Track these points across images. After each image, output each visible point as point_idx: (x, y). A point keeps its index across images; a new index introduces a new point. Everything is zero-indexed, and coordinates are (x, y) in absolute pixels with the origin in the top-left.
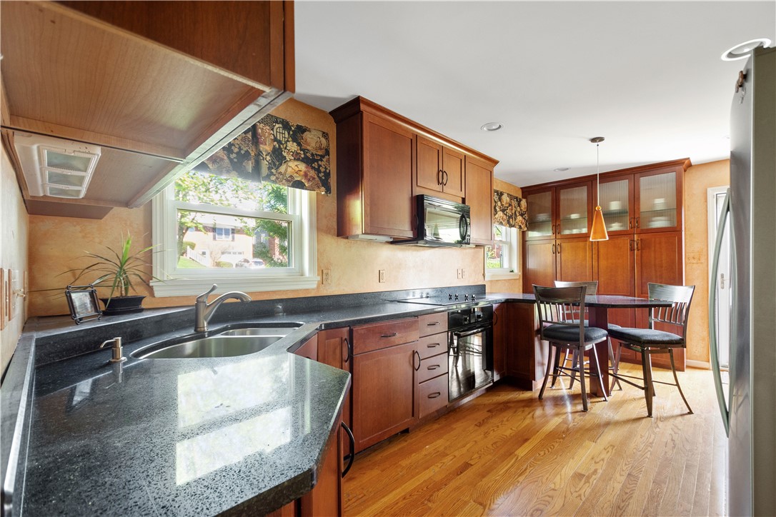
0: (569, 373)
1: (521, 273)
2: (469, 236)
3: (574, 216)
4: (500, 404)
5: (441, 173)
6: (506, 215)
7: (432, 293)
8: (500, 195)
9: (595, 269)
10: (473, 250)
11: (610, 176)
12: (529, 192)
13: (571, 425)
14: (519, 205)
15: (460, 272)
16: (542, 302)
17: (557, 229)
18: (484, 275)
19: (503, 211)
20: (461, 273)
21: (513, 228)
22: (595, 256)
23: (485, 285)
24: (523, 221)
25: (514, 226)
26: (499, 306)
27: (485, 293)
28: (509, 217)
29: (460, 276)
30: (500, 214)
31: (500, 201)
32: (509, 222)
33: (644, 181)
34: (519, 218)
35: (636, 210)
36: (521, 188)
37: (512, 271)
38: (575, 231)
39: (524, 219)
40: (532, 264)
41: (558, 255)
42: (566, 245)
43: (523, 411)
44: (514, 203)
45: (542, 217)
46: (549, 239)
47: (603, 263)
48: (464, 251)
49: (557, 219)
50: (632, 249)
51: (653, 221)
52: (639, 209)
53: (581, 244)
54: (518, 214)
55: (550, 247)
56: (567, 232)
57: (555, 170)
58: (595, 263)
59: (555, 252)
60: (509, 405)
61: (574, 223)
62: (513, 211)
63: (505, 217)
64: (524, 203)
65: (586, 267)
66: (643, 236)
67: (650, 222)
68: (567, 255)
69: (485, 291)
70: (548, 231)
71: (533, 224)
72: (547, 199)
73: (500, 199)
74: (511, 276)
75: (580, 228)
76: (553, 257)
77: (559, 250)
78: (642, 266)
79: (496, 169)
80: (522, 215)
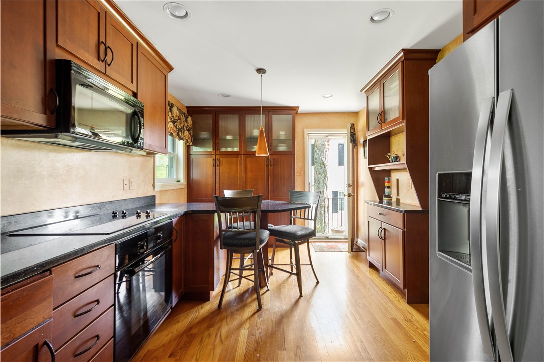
0: (238, 272)
1: (186, 184)
2: (142, 139)
3: (229, 137)
4: (181, 335)
5: (102, 47)
6: (176, 127)
7: (83, 212)
8: (172, 106)
9: (244, 180)
10: (142, 159)
11: (254, 111)
12: (194, 112)
13: (258, 335)
14: (186, 121)
15: (126, 182)
16: (222, 212)
17: (216, 147)
18: (154, 186)
19: (174, 123)
20: (127, 184)
21: (182, 141)
22: (244, 170)
23: (155, 196)
24: (190, 136)
25: (182, 139)
26: (179, 220)
27: (154, 205)
28: (179, 130)
29: (126, 187)
30: (170, 125)
31: (171, 112)
32: (178, 135)
33: (275, 117)
34: (187, 133)
35: (270, 138)
36: (187, 107)
37: (179, 182)
38: (229, 150)
39: (190, 134)
40: (196, 175)
41: (217, 168)
42: (223, 160)
43: (209, 336)
44: (183, 118)
45: (205, 135)
46: (209, 154)
47: (249, 175)
48: (132, 159)
49: (217, 140)
50: (267, 166)
51: (280, 147)
52: (272, 137)
53: (235, 160)
54: (185, 129)
55: (210, 161)
56: (224, 150)
57: (219, 95)
58: (244, 176)
59: (215, 166)
60: (192, 332)
61: (228, 143)
62: (182, 126)
63: (175, 129)
64: (190, 119)
65: (238, 178)
66: (274, 157)
67: (277, 147)
68: (224, 169)
69: (155, 202)
70: (209, 148)
71: (196, 141)
72: (208, 121)
73: (171, 111)
74: (178, 186)
75: (233, 147)
76: (213, 169)
77: (218, 164)
78: (273, 177)
79: (171, 76)
80: (189, 131)
